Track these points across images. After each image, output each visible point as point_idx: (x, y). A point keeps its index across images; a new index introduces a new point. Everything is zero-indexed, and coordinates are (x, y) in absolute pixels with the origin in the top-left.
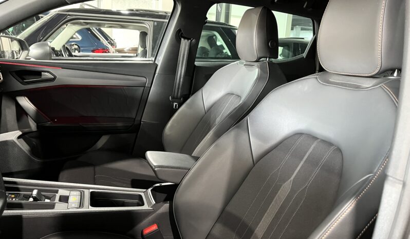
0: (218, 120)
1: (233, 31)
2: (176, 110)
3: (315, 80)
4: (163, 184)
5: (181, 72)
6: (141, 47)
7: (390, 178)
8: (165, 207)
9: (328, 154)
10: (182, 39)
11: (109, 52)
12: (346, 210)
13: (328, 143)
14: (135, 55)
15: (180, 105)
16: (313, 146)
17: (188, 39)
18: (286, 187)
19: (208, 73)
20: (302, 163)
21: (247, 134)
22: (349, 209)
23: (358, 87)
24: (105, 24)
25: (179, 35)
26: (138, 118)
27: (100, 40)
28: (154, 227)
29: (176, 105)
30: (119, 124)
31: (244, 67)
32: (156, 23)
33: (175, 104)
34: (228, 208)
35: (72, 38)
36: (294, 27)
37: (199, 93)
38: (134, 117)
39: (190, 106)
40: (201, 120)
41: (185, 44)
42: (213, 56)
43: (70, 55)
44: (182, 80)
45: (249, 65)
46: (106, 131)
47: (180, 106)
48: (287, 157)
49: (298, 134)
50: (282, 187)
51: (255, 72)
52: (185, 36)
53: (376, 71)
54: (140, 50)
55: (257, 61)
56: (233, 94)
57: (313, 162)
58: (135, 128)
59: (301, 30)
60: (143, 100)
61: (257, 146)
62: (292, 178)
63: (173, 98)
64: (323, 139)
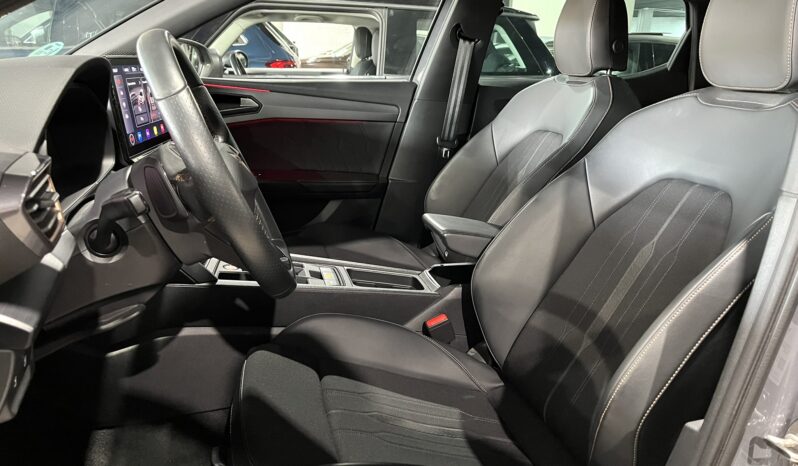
0: (522, 174)
1: (530, 23)
2: (447, 160)
3: (693, 100)
4: (445, 265)
5: (457, 96)
6: (359, 56)
7: (784, 193)
8: (456, 292)
9: (710, 202)
10: (461, 41)
11: (294, 66)
12: (735, 254)
13: (710, 188)
14: (345, 70)
15: (454, 152)
16: (689, 193)
17: (470, 40)
18: (647, 252)
19: (501, 98)
20: (670, 218)
21: (584, 184)
22: (738, 254)
23: (758, 108)
24: (294, 14)
25: (456, 34)
26: (383, 175)
27: (279, 44)
28: (443, 319)
29: (446, 152)
30: (357, 183)
31: (567, 86)
32: (392, 12)
33: (445, 150)
34: (556, 289)
35: (237, 41)
36: (640, 11)
37: (487, 131)
38: (377, 172)
39: (471, 153)
40: (490, 175)
41: (465, 49)
42: (492, 70)
43: (244, 73)
44: (457, 109)
45: (576, 81)
46: (334, 194)
47: (453, 154)
48: (648, 212)
49: (666, 180)
50: (640, 253)
51: (589, 94)
52: (467, 36)
53: (785, 83)
54: (355, 60)
55: (590, 76)
56: (547, 131)
57: (687, 215)
58: (380, 190)
59: (654, 16)
60: (393, 144)
61: (600, 201)
62: (656, 239)
63: (441, 140)
64: (703, 183)
